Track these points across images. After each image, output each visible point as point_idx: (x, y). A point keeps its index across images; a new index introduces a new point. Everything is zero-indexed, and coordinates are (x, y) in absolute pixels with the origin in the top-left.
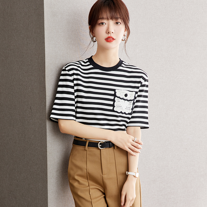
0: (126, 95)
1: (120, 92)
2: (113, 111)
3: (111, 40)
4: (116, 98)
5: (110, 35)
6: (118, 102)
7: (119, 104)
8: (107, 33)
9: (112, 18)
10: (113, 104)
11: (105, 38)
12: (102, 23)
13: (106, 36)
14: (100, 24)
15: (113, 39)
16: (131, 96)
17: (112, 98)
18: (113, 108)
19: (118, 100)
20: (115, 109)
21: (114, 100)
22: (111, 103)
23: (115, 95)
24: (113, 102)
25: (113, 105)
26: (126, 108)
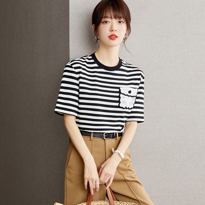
0: (130, 92)
1: (124, 89)
2: (119, 107)
3: (114, 37)
4: (121, 95)
5: (113, 33)
6: (123, 99)
7: (124, 100)
8: (111, 31)
9: (115, 17)
10: (118, 100)
11: (109, 36)
12: (106, 22)
13: (110, 34)
14: (104, 22)
15: (116, 37)
16: (134, 92)
17: (118, 94)
18: (119, 104)
19: (123, 97)
20: (121, 105)
21: (119, 97)
22: (117, 99)
23: (120, 92)
24: (119, 98)
25: (119, 102)
26: (130, 103)
